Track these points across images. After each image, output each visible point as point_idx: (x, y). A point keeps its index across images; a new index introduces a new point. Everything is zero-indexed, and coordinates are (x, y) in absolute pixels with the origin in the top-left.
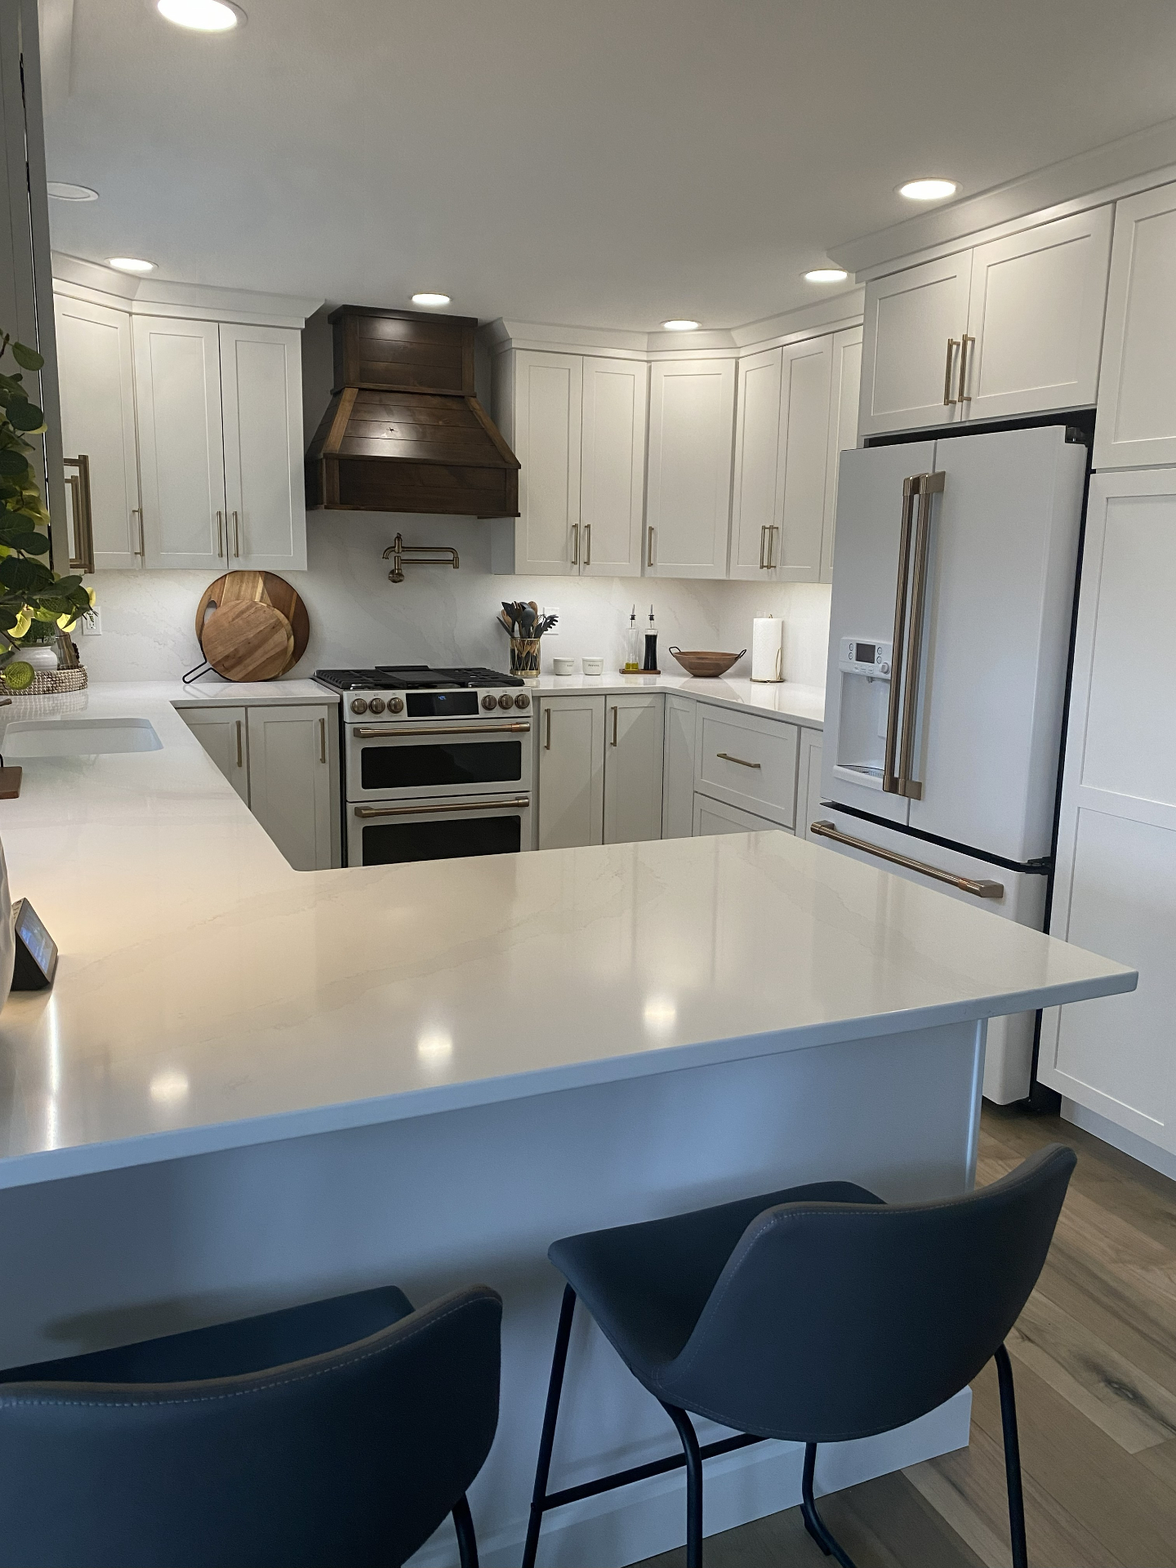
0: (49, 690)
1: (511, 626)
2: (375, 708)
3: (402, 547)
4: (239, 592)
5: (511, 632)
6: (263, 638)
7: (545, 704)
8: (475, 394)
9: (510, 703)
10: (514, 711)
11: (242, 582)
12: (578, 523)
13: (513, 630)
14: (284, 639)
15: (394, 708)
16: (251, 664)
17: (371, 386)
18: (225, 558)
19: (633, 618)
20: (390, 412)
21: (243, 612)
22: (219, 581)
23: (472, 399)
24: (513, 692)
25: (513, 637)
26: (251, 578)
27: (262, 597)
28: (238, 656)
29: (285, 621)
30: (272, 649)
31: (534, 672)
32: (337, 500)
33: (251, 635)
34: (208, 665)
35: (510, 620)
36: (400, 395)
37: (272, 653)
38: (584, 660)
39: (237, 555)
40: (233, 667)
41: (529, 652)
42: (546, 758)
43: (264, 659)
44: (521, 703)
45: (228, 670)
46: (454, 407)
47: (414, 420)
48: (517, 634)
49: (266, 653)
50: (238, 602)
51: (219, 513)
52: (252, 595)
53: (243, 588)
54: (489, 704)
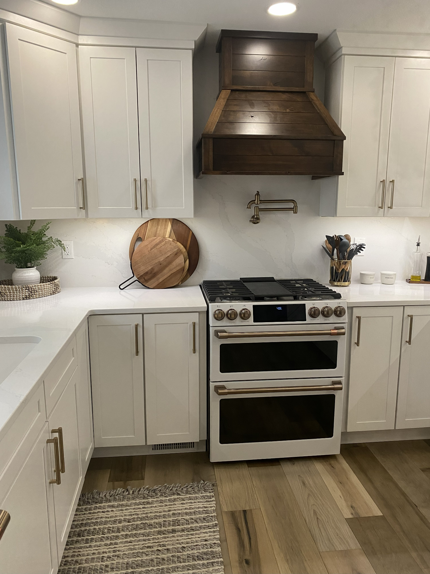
0: (26, 297)
1: (331, 251)
2: (231, 316)
3: (260, 200)
4: (156, 231)
5: (331, 255)
6: (169, 261)
7: (356, 312)
8: (314, 90)
9: (330, 312)
10: (333, 319)
11: (158, 225)
12: (385, 179)
13: (333, 255)
14: (181, 261)
15: (244, 315)
16: (161, 278)
17: (239, 88)
18: (139, 210)
19: (418, 245)
20: (252, 105)
21: (157, 245)
22: (144, 225)
23: (312, 93)
24: (332, 304)
25: (332, 259)
26: (164, 222)
27: (170, 235)
28: (154, 272)
29: (184, 250)
30: (174, 268)
31: (347, 283)
32: (211, 167)
33: (162, 259)
34: (135, 278)
35: (331, 247)
36: (259, 93)
37: (175, 270)
38: (382, 274)
39: (147, 208)
40: (150, 279)
41: (343, 269)
42: (355, 350)
43: (169, 274)
44: (339, 312)
45: (147, 281)
46: (299, 100)
47: (269, 110)
48: (335, 256)
49: (171, 270)
50: (155, 238)
51: (135, 180)
52: (164, 234)
53: (159, 230)
54: (314, 313)
